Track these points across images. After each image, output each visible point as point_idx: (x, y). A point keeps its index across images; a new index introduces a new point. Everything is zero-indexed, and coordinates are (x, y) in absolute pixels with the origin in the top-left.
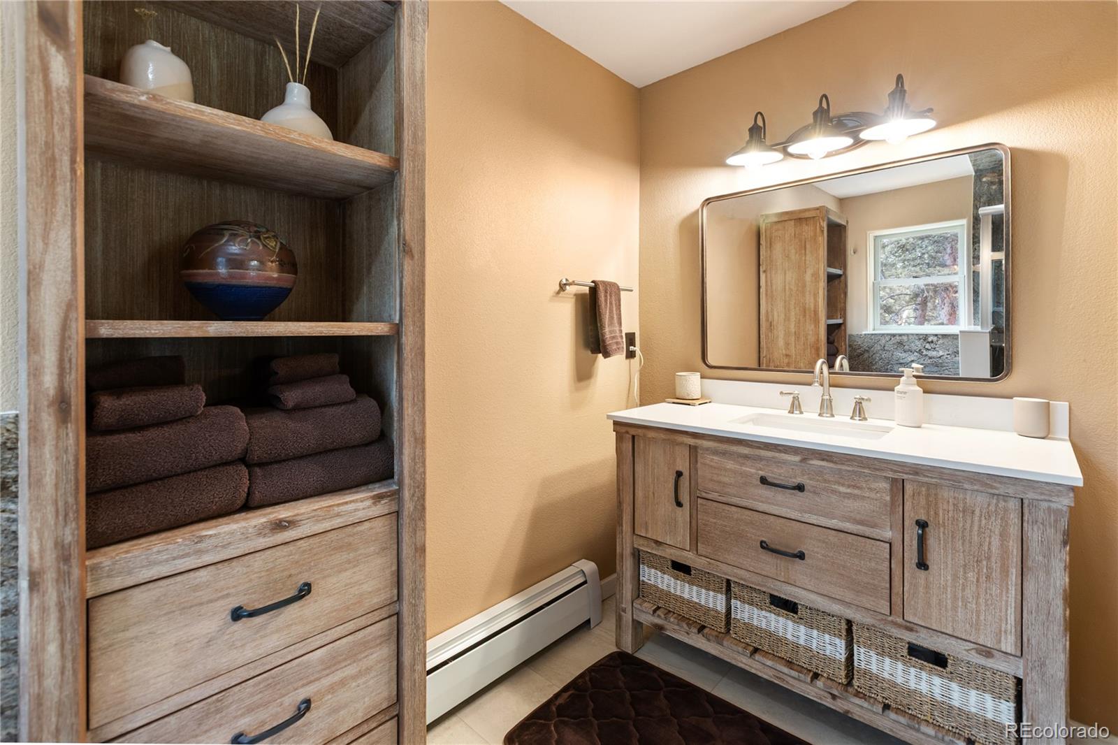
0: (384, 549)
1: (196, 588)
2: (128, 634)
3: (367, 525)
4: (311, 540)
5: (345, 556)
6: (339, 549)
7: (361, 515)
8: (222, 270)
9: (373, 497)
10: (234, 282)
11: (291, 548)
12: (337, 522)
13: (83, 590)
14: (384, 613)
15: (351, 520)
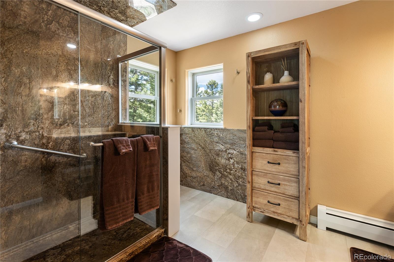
0: (295, 163)
1: (263, 156)
2: (256, 158)
3: (291, 157)
4: (280, 156)
5: (287, 161)
6: (286, 159)
7: (290, 154)
8: (273, 108)
9: (293, 152)
10: (275, 110)
11: (277, 155)
12: (285, 154)
13: (251, 151)
14: (296, 177)
15: (288, 155)
